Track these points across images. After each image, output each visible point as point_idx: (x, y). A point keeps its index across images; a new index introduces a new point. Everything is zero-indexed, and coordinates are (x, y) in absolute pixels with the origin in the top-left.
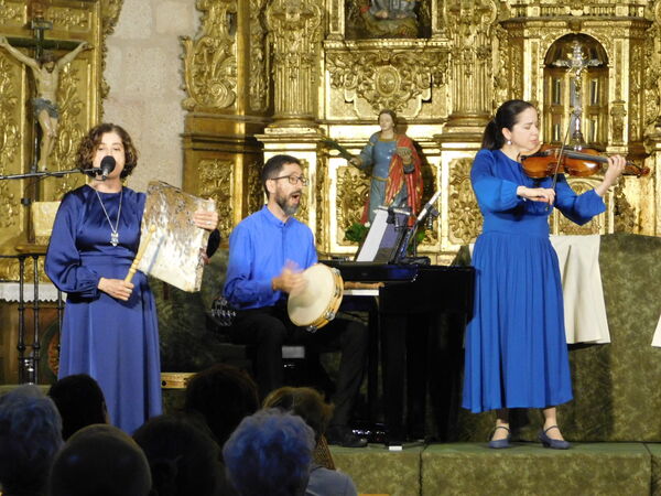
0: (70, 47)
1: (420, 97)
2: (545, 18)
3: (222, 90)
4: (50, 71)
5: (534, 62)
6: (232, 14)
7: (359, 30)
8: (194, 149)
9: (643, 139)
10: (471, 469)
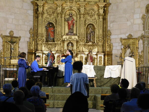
0: (15, 42)
1: (53, 48)
2: (67, 40)
3: (32, 47)
4: (13, 45)
5: (66, 45)
6: (33, 39)
7: (47, 41)
8: (29, 54)
9: (77, 53)
10: (58, 89)
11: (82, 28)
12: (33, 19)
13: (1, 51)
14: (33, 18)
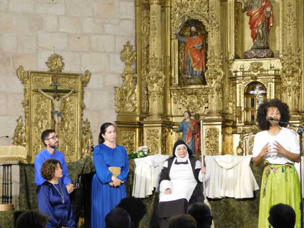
1: (204, 106)
2: (243, 76)
3: (131, 105)
4: (58, 100)
5: (240, 92)
6: (135, 78)
7: (184, 82)
8: (119, 127)
11: (290, 30)
12: (136, 13)
13: (18, 121)
14: (136, 10)
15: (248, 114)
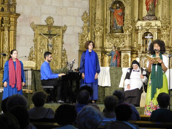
1: (122, 44)
4: (51, 39)
5: (140, 37)
6: (88, 29)
13: (31, 49)
15: (144, 48)
